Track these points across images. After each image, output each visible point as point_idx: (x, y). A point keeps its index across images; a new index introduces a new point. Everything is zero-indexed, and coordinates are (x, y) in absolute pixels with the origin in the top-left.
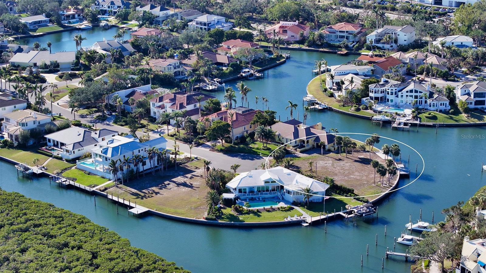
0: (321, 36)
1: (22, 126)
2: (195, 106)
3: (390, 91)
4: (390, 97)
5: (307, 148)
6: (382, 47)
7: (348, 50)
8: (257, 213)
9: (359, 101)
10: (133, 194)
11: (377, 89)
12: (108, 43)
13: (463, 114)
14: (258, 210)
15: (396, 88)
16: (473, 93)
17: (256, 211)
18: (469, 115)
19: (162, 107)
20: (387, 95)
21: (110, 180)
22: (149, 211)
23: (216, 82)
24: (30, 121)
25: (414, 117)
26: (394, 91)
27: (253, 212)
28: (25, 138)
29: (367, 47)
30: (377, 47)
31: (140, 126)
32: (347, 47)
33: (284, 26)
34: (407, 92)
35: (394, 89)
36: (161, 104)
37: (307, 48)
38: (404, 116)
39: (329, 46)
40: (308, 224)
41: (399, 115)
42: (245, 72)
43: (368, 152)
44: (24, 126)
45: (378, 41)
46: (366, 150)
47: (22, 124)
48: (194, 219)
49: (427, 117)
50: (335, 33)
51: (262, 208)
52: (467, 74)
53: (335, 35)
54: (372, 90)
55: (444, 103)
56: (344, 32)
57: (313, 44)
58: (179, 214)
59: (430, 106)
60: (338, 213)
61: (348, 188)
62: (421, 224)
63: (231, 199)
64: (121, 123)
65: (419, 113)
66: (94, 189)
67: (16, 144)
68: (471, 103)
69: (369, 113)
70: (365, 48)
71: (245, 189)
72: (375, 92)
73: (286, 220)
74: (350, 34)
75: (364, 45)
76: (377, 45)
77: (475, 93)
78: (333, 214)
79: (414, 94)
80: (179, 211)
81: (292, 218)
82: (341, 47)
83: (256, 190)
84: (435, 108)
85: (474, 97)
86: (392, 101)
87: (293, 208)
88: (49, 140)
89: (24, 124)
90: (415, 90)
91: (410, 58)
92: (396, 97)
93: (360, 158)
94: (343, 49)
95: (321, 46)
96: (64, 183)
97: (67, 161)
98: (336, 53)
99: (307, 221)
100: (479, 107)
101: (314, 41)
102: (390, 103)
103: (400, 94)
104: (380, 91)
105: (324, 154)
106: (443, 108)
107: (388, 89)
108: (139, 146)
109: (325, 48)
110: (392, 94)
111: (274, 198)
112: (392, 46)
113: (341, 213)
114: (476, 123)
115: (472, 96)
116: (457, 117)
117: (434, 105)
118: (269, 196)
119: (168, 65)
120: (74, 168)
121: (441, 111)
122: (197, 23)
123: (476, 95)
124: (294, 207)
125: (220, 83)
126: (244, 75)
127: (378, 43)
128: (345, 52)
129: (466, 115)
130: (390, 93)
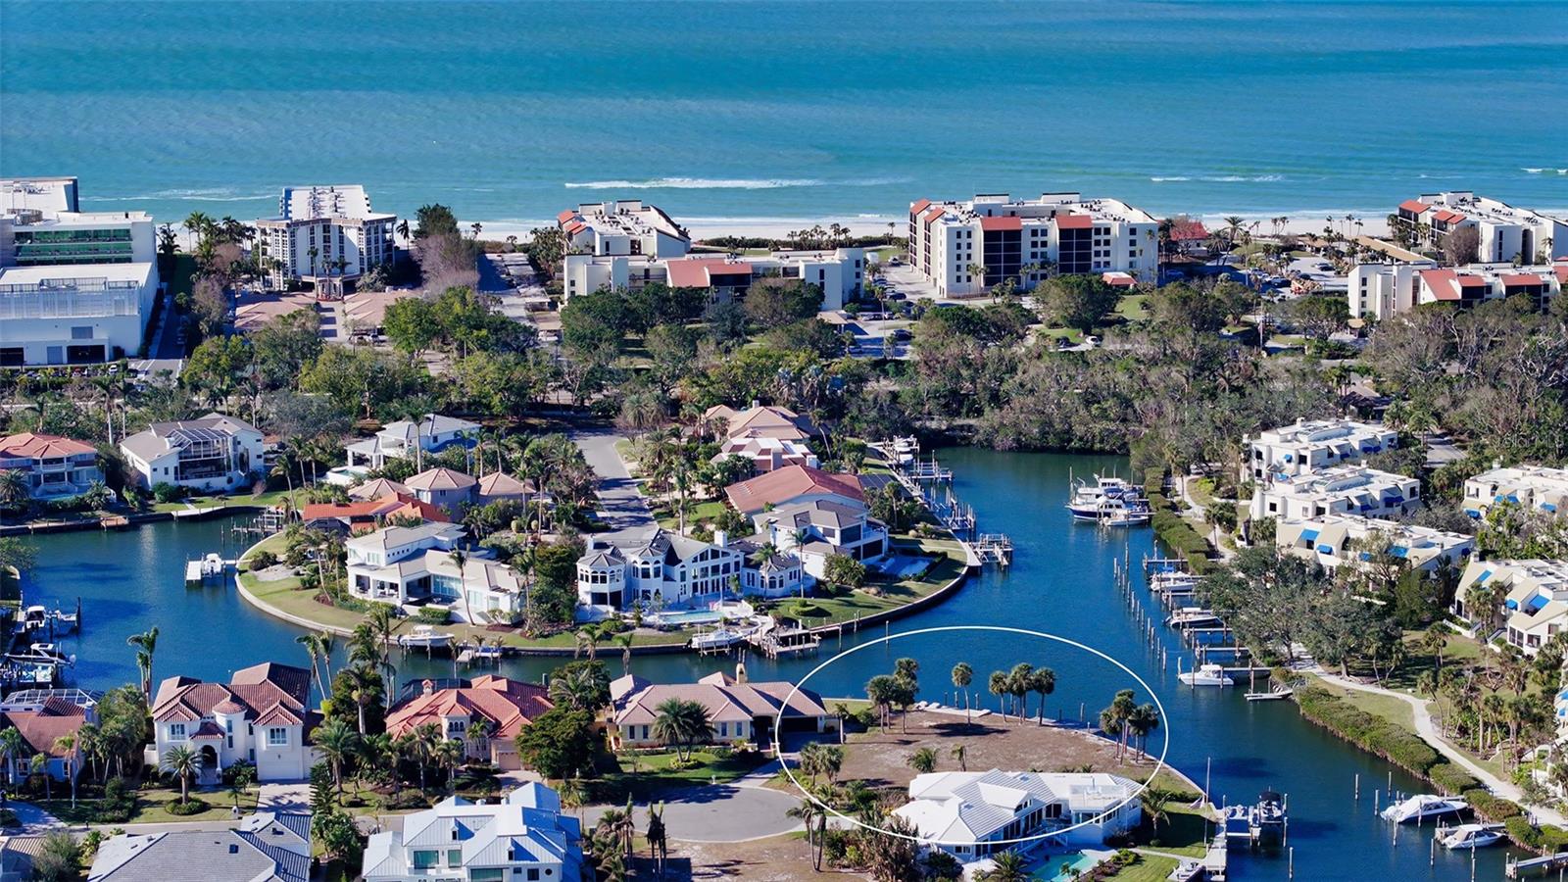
7: (119, 514)
13: (859, 591)
16: (838, 533)
18: (879, 589)
29: (162, 495)
30: (191, 488)
32: (107, 505)
34: (695, 560)
39: (47, 509)
40: (1223, 876)
53: (31, 476)
56: (60, 460)
65: (772, 609)
70: (158, 496)
74: (78, 464)
75: (150, 490)
79: (710, 563)
82: (91, 508)
85: (842, 543)
87: (1137, 854)
92: (665, 579)
93: (936, 727)
94: (104, 513)
95: (26, 514)
99: (1212, 869)
103: (677, 570)
109: (41, 518)
111: (1041, 847)
113: (1229, 834)
121: (806, 594)
127: (187, 478)
128: (121, 520)
129: (873, 590)
130: (652, 573)
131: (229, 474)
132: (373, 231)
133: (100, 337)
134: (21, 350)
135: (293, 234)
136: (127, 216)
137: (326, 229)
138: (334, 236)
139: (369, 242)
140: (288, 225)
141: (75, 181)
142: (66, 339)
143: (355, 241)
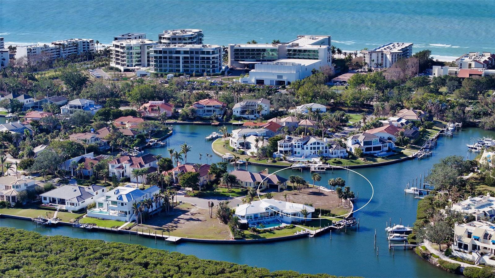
0: (193, 111)
1: (16, 188)
2: (150, 165)
3: (297, 145)
4: (297, 150)
5: (263, 189)
6: (247, 117)
7: (219, 122)
8: (270, 231)
9: (271, 155)
10: (156, 229)
11: (286, 144)
12: (12, 125)
13: (360, 159)
14: (270, 229)
15: (302, 142)
16: (363, 142)
17: (269, 230)
18: (365, 159)
19: (121, 167)
20: (294, 148)
21: (126, 222)
22: (182, 239)
23: (136, 150)
24: (22, 183)
25: (324, 163)
26: (300, 145)
27: (267, 231)
28: (23, 198)
29: (234, 118)
30: (242, 117)
31: (107, 184)
32: (217, 119)
33: (153, 106)
34: (311, 144)
35: (300, 143)
36: (119, 165)
37: (182, 122)
38: (316, 163)
39: (201, 119)
40: (313, 236)
41: (311, 162)
42: (151, 142)
43: (311, 188)
44: (18, 188)
45: (243, 112)
46: (310, 187)
47: (16, 186)
48: (225, 240)
49: (334, 162)
50: (203, 108)
51: (272, 228)
52: (334, 133)
53: (203, 110)
54: (281, 145)
55: (342, 151)
56: (211, 106)
57: (186, 117)
58: (209, 238)
59: (332, 154)
60: (330, 227)
61: (325, 210)
62: (398, 226)
63: (245, 223)
64: (86, 184)
65: (326, 160)
66: (119, 229)
67: (13, 204)
68: (363, 150)
69: (285, 163)
70: (233, 118)
71: (251, 216)
72: (285, 147)
73: (295, 234)
74: (216, 108)
75: (232, 117)
76: (242, 116)
77: (364, 142)
78: (327, 227)
79: (316, 146)
80: (208, 236)
81: (300, 233)
82: (212, 119)
83: (259, 216)
84: (336, 156)
85: (364, 145)
86: (299, 153)
87: (295, 227)
88: (45, 199)
89: (18, 186)
90: (317, 142)
91: (286, 122)
92: (302, 149)
93: (310, 192)
94: (214, 121)
95: (194, 119)
96: (87, 227)
97: (73, 212)
98: (210, 124)
99: (311, 234)
100: (368, 152)
101: (187, 115)
102: (297, 154)
103: (305, 147)
104: (288, 145)
105: (280, 192)
106: (342, 155)
107: (295, 143)
108: (143, 193)
109: (198, 121)
110: (299, 147)
111: (274, 221)
112: (255, 116)
113: (332, 226)
114: (373, 164)
115: (362, 144)
116: (356, 161)
117: (335, 154)
118: (270, 219)
119: (92, 138)
120: (84, 217)
121: (342, 158)
122: (71, 107)
123: (365, 143)
124: (295, 225)
125: (140, 150)
126: (151, 144)
127: (243, 114)
128: (217, 123)
129: (363, 159)
130: (297, 147)
131: (255, 114)
132: (394, 56)
133: (284, 79)
134: (263, 80)
135: (371, 55)
136: (320, 46)
137: (382, 54)
138: (384, 56)
139: (392, 59)
140: (369, 52)
141: (329, 37)
142: (275, 78)
143: (389, 58)
